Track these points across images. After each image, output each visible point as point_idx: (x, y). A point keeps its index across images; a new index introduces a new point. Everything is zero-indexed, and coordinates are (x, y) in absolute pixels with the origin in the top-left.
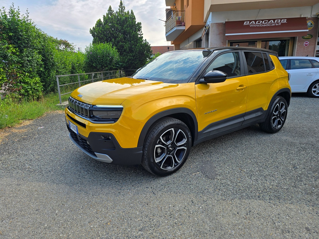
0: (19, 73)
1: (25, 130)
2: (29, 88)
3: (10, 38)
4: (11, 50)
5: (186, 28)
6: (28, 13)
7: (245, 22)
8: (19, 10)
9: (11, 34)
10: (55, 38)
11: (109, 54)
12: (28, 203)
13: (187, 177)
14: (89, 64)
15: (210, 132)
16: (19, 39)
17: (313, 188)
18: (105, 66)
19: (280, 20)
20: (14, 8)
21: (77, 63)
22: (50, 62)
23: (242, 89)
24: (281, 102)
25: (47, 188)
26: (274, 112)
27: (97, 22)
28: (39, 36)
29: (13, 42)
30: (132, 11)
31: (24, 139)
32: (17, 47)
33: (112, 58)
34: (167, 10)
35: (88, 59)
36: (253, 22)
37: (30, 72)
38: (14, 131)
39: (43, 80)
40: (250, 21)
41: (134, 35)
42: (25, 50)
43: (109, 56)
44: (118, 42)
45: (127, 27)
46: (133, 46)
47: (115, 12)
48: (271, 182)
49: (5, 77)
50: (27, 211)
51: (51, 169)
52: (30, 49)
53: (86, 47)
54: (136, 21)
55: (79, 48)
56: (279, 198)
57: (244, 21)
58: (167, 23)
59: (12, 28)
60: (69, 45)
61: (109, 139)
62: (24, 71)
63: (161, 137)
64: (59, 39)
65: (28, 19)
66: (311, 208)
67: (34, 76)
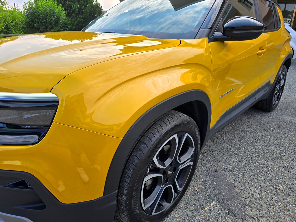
23: (261, 54)
24: (283, 72)
33: (58, 18)
35: (28, 18)
55: (14, 4)
63: (155, 158)
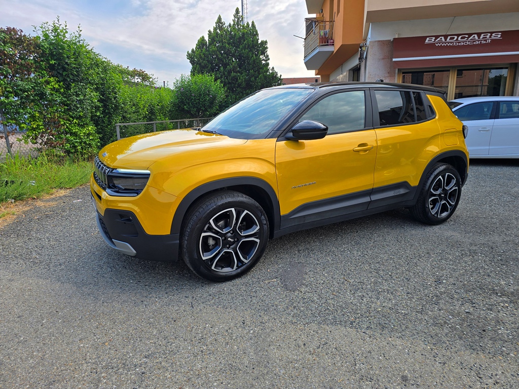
0: (64, 119)
1: (53, 204)
2: (77, 142)
3: (52, 67)
4: (52, 86)
5: (334, 49)
6: (81, 31)
7: (428, 39)
8: (66, 26)
9: (53, 62)
10: (124, 66)
11: (209, 91)
12: (12, 306)
13: (254, 285)
14: (179, 107)
15: (304, 216)
16: (64, 69)
17: (450, 317)
18: (202, 110)
19: (489, 34)
20: (60, 24)
21: (158, 105)
22: (112, 103)
23: (365, 151)
24: (447, 174)
25: (46, 287)
26: (432, 190)
27: (198, 41)
28: (97, 63)
29: (55, 73)
30: (253, 22)
31: (47, 216)
32: (62, 81)
33: (214, 98)
34: (307, 20)
35: (178, 98)
36: (441, 39)
37: (80, 118)
38: (39, 203)
39: (100, 131)
40: (437, 37)
41: (254, 61)
42: (73, 85)
43: (209, 95)
44: (229, 72)
45: (244, 48)
46: (253, 79)
47: (227, 24)
48: (384, 302)
49: (41, 125)
50: (6, 317)
51: (64, 260)
52: (82, 84)
53: (175, 81)
54: (258, 39)
55: (164, 82)
56: (383, 328)
57: (426, 37)
58: (307, 42)
59: (55, 53)
60: (148, 78)
61: (129, 220)
62: (71, 117)
63: (211, 221)
64: (131, 69)
65: (80, 39)
66: (429, 347)
67: (87, 124)
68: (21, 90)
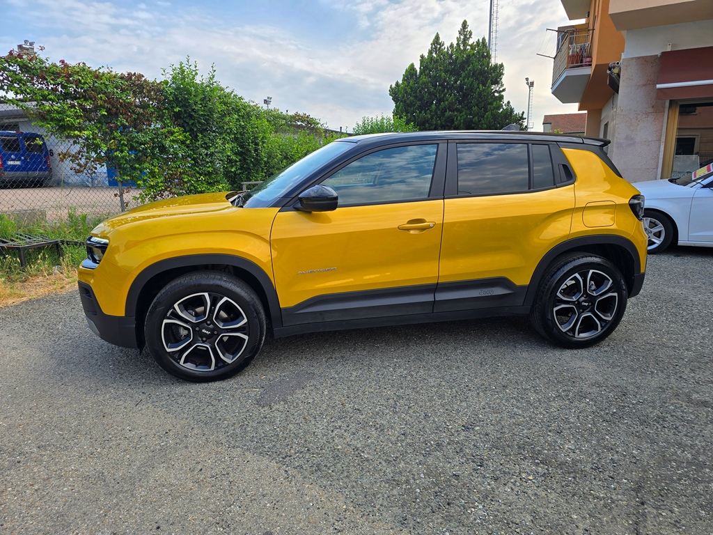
0: (188, 175)
3: (177, 116)
4: (175, 137)
6: (215, 71)
8: (196, 67)
9: (177, 110)
16: (191, 117)
20: (189, 64)
22: (251, 156)
23: (421, 229)
24: (591, 271)
26: (559, 295)
27: (407, 70)
29: (180, 121)
32: (188, 131)
34: (563, 29)
37: (209, 174)
41: (480, 94)
42: (201, 135)
47: (447, 45)
48: (357, 439)
49: (161, 182)
54: (490, 62)
56: (316, 471)
58: (556, 62)
59: (180, 99)
60: (314, 123)
62: (199, 173)
63: (176, 306)
64: (291, 113)
65: (214, 81)
66: (345, 507)
67: (217, 182)
68: (137, 142)
